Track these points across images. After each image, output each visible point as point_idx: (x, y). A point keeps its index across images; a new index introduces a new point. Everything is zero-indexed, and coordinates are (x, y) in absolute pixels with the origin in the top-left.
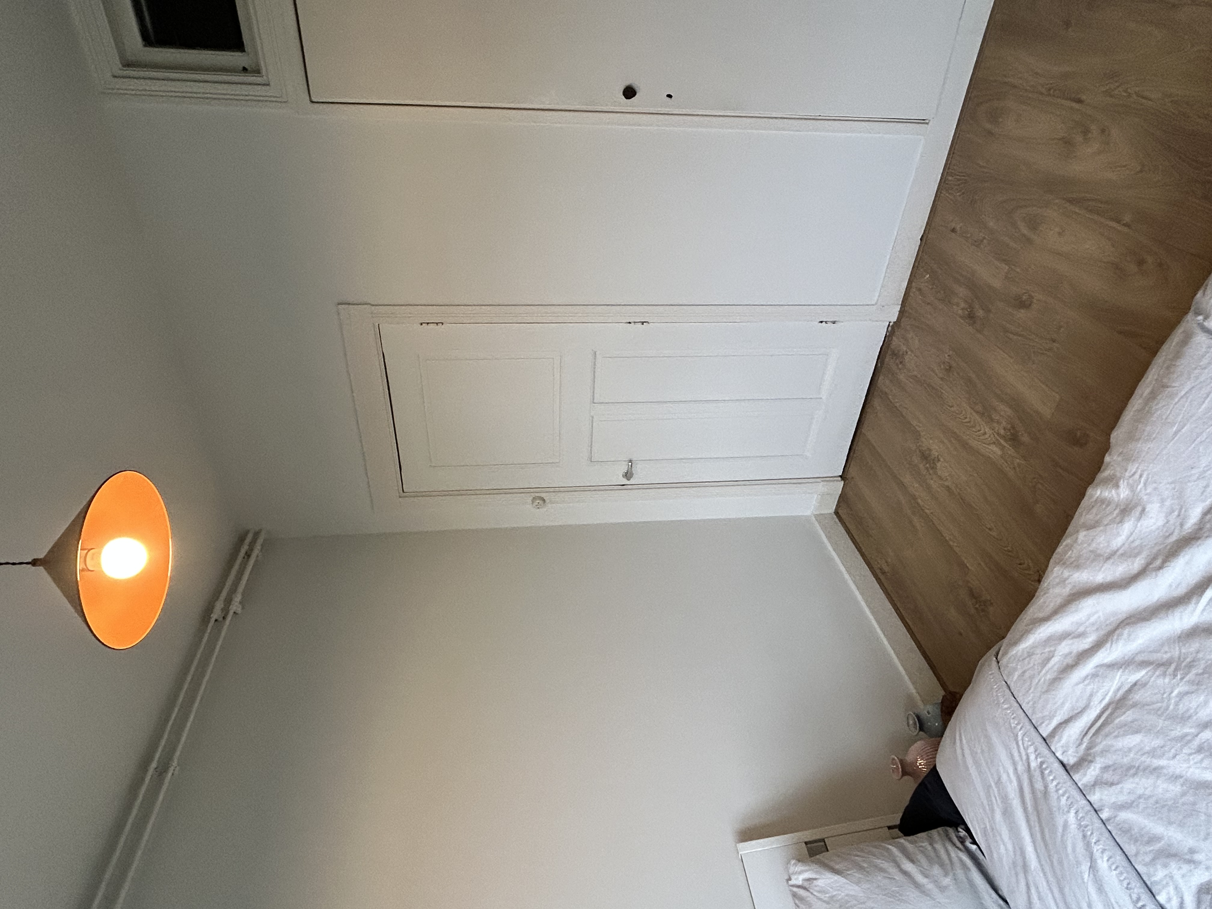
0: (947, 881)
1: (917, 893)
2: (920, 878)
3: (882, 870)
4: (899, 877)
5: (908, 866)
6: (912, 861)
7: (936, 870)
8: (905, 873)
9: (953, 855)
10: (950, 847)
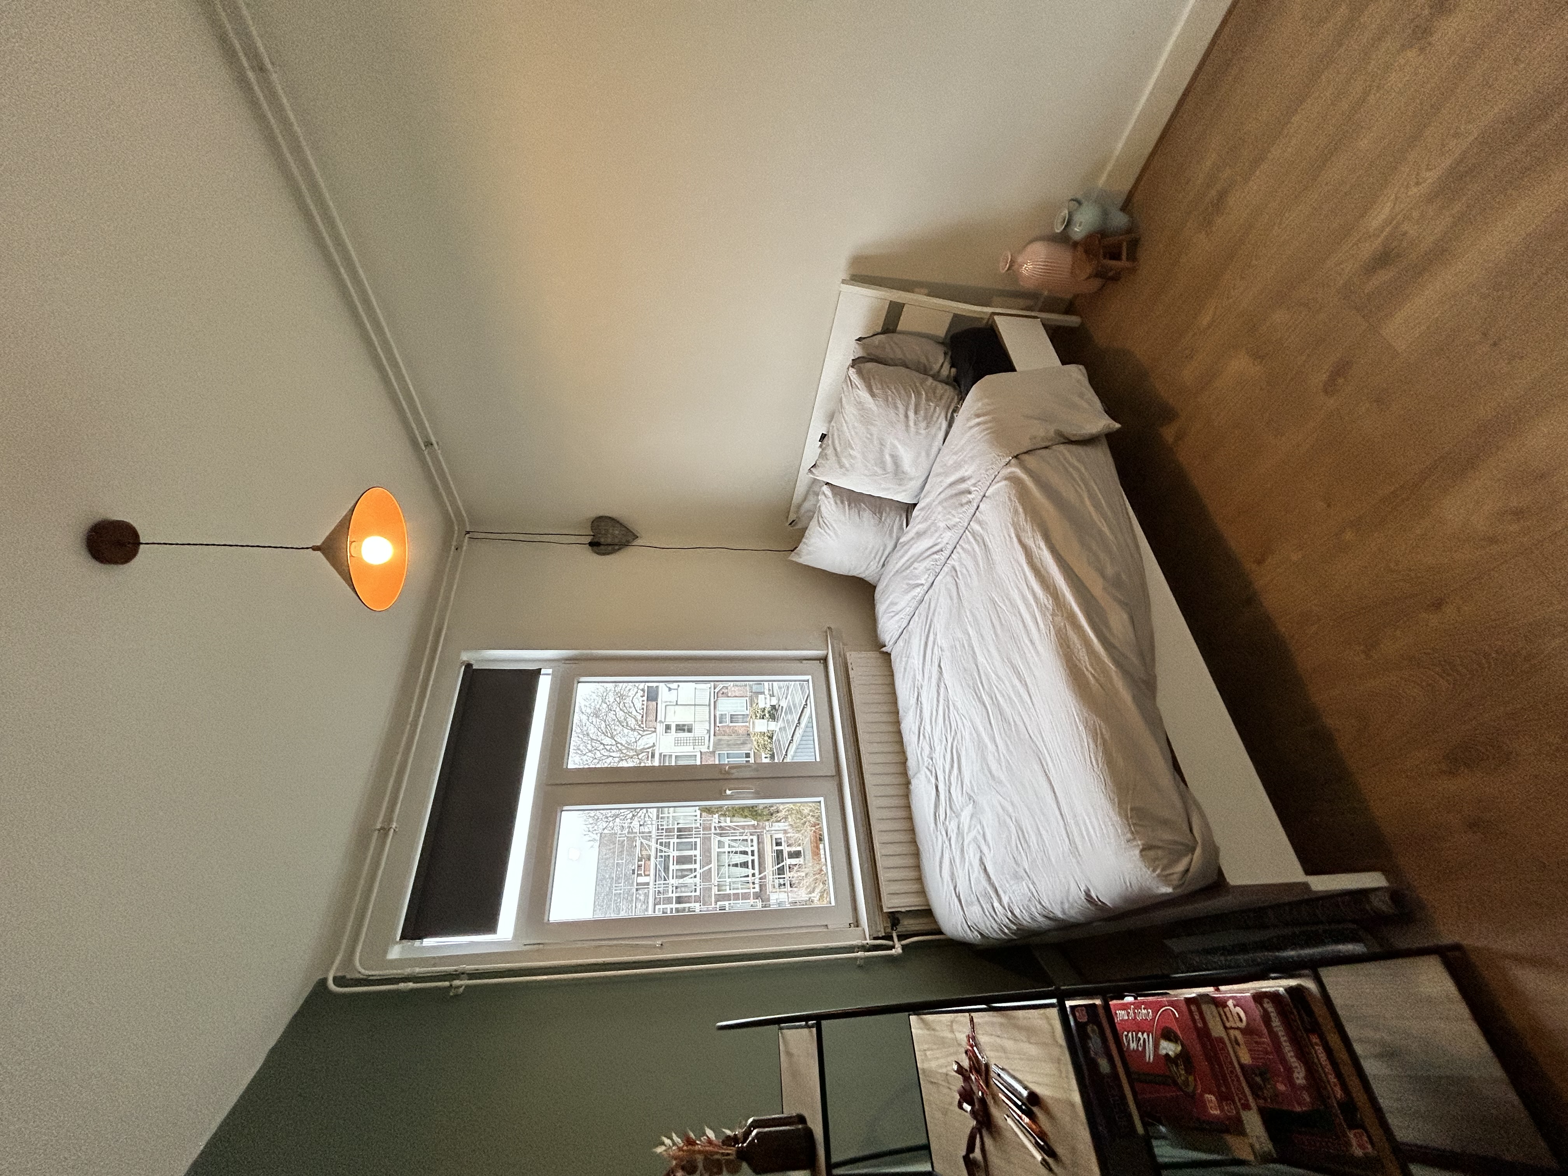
0: (923, 432)
1: (904, 428)
2: (911, 423)
3: (896, 408)
4: (902, 416)
5: (911, 414)
6: (916, 413)
7: (923, 425)
8: (907, 416)
9: (940, 418)
10: (943, 415)
